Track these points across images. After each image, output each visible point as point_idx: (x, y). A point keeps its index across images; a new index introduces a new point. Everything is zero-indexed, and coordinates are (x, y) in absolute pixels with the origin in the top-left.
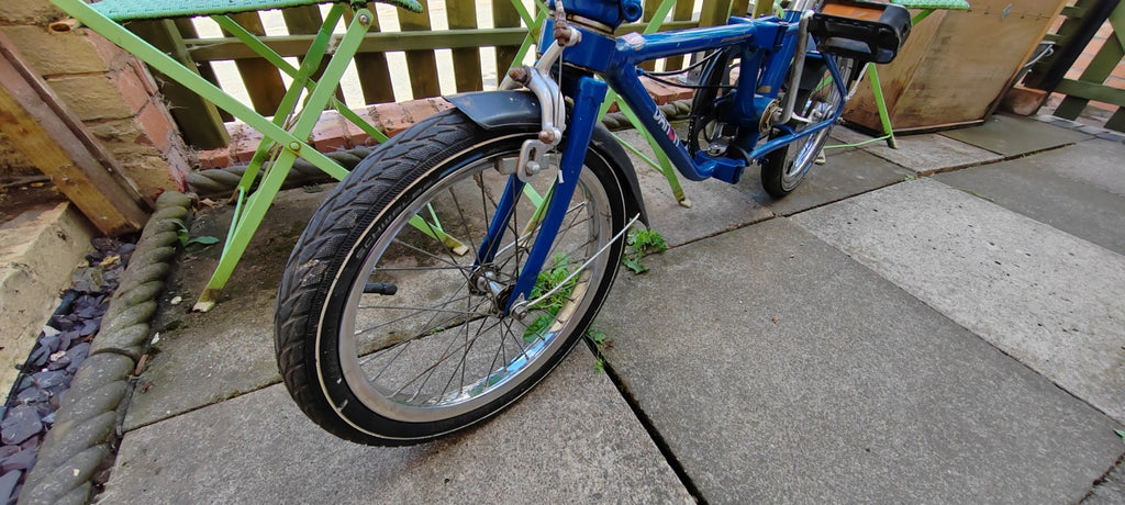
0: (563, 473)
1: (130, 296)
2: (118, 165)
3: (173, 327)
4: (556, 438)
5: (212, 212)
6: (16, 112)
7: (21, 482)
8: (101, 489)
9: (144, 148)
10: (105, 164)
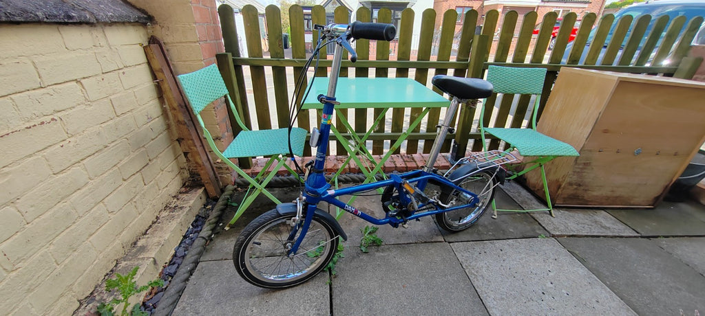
0: (297, 311)
1: (211, 221)
2: (219, 176)
3: (218, 233)
4: (301, 301)
5: (239, 193)
6: (202, 164)
7: (178, 267)
8: (192, 275)
9: (228, 171)
10: (216, 178)
